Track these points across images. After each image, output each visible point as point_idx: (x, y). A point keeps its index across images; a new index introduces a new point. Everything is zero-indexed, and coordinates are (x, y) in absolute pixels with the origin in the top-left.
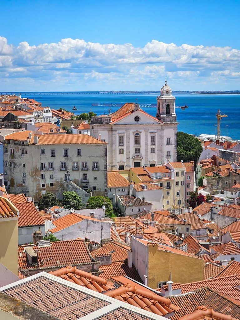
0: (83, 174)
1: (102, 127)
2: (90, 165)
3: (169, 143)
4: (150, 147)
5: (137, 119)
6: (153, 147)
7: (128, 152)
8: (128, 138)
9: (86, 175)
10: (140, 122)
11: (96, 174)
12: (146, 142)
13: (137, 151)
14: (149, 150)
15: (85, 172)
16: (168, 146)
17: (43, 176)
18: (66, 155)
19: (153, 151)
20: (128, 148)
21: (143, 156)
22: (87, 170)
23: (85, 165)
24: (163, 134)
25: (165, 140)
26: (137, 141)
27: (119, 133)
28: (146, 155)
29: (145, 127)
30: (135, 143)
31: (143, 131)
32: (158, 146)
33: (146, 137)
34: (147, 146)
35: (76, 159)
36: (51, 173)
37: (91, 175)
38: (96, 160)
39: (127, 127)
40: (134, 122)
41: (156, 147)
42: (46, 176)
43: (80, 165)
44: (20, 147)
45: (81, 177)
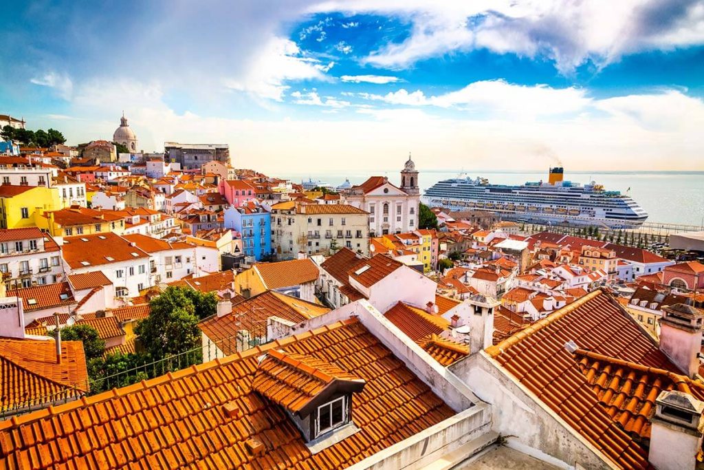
0: (347, 242)
1: (355, 198)
2: (354, 233)
3: (412, 212)
4: (396, 216)
5: (386, 191)
6: (399, 216)
7: (378, 220)
8: (378, 208)
9: (350, 242)
10: (389, 193)
11: (359, 241)
12: (393, 211)
13: (386, 219)
14: (396, 219)
15: (348, 240)
16: (412, 215)
17: (310, 244)
18: (331, 224)
19: (399, 219)
20: (378, 217)
21: (390, 224)
22: (351, 238)
23: (349, 233)
24: (407, 203)
25: (409, 210)
26: (386, 210)
27: (371, 204)
28: (393, 223)
29: (393, 198)
30: (384, 213)
31: (391, 202)
32: (404, 216)
33: (393, 207)
34: (394, 215)
35: (340, 228)
36: (317, 240)
37: (354, 242)
38: (359, 229)
39: (377, 199)
40: (383, 193)
41: (402, 216)
42: (312, 243)
43: (344, 233)
44: (287, 217)
45: (345, 244)
